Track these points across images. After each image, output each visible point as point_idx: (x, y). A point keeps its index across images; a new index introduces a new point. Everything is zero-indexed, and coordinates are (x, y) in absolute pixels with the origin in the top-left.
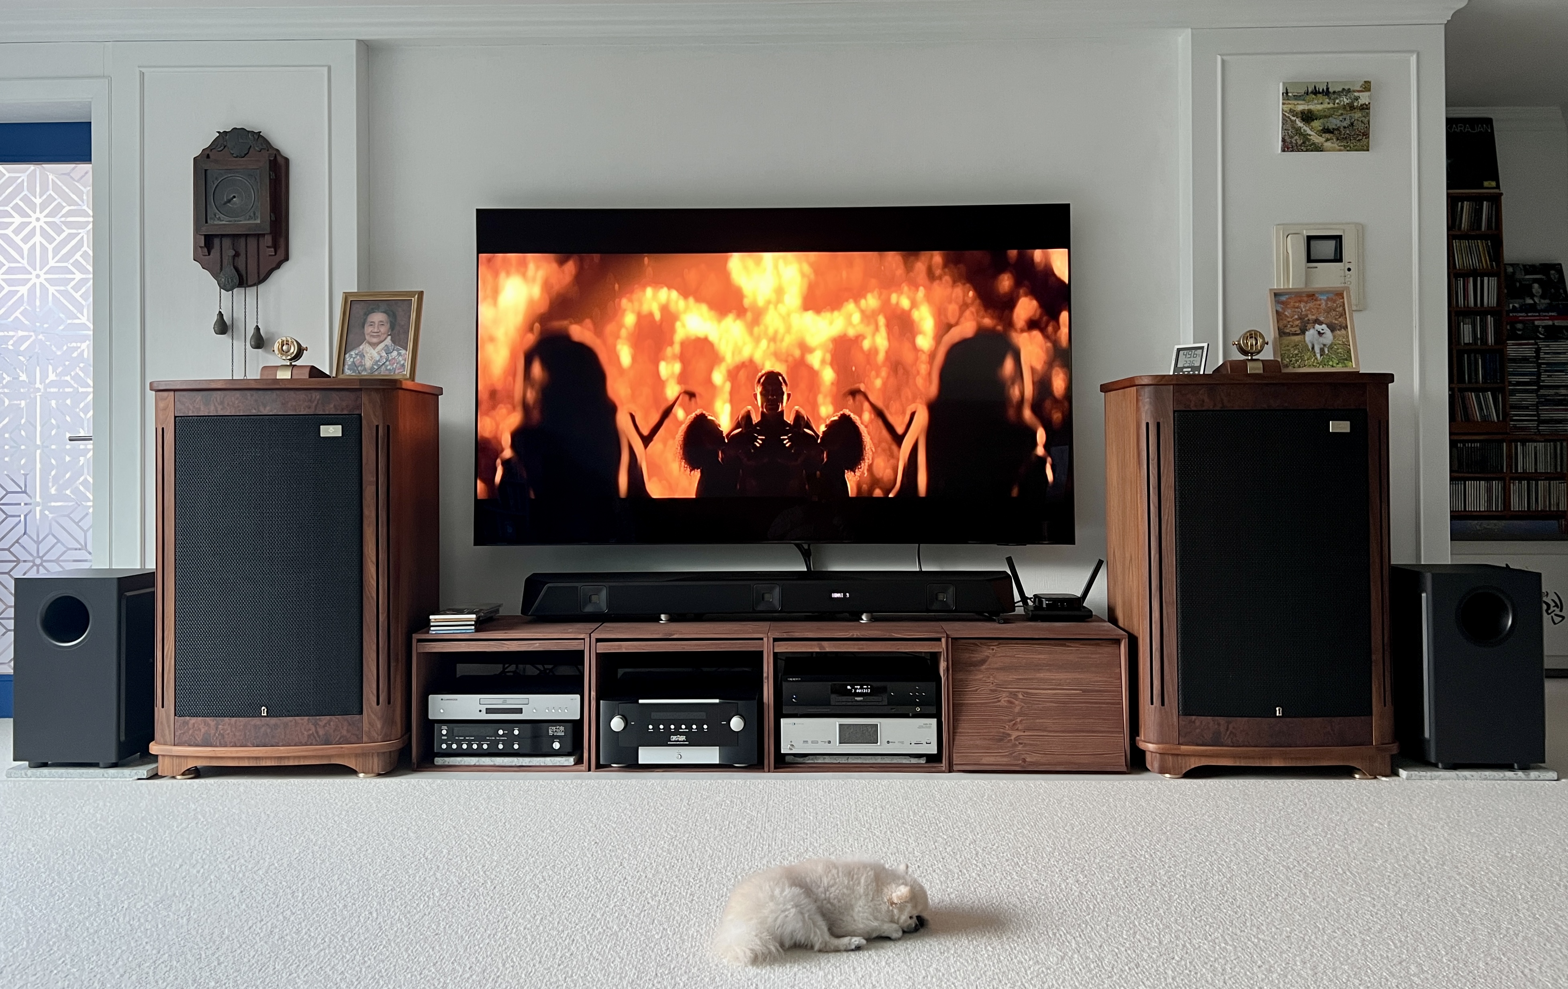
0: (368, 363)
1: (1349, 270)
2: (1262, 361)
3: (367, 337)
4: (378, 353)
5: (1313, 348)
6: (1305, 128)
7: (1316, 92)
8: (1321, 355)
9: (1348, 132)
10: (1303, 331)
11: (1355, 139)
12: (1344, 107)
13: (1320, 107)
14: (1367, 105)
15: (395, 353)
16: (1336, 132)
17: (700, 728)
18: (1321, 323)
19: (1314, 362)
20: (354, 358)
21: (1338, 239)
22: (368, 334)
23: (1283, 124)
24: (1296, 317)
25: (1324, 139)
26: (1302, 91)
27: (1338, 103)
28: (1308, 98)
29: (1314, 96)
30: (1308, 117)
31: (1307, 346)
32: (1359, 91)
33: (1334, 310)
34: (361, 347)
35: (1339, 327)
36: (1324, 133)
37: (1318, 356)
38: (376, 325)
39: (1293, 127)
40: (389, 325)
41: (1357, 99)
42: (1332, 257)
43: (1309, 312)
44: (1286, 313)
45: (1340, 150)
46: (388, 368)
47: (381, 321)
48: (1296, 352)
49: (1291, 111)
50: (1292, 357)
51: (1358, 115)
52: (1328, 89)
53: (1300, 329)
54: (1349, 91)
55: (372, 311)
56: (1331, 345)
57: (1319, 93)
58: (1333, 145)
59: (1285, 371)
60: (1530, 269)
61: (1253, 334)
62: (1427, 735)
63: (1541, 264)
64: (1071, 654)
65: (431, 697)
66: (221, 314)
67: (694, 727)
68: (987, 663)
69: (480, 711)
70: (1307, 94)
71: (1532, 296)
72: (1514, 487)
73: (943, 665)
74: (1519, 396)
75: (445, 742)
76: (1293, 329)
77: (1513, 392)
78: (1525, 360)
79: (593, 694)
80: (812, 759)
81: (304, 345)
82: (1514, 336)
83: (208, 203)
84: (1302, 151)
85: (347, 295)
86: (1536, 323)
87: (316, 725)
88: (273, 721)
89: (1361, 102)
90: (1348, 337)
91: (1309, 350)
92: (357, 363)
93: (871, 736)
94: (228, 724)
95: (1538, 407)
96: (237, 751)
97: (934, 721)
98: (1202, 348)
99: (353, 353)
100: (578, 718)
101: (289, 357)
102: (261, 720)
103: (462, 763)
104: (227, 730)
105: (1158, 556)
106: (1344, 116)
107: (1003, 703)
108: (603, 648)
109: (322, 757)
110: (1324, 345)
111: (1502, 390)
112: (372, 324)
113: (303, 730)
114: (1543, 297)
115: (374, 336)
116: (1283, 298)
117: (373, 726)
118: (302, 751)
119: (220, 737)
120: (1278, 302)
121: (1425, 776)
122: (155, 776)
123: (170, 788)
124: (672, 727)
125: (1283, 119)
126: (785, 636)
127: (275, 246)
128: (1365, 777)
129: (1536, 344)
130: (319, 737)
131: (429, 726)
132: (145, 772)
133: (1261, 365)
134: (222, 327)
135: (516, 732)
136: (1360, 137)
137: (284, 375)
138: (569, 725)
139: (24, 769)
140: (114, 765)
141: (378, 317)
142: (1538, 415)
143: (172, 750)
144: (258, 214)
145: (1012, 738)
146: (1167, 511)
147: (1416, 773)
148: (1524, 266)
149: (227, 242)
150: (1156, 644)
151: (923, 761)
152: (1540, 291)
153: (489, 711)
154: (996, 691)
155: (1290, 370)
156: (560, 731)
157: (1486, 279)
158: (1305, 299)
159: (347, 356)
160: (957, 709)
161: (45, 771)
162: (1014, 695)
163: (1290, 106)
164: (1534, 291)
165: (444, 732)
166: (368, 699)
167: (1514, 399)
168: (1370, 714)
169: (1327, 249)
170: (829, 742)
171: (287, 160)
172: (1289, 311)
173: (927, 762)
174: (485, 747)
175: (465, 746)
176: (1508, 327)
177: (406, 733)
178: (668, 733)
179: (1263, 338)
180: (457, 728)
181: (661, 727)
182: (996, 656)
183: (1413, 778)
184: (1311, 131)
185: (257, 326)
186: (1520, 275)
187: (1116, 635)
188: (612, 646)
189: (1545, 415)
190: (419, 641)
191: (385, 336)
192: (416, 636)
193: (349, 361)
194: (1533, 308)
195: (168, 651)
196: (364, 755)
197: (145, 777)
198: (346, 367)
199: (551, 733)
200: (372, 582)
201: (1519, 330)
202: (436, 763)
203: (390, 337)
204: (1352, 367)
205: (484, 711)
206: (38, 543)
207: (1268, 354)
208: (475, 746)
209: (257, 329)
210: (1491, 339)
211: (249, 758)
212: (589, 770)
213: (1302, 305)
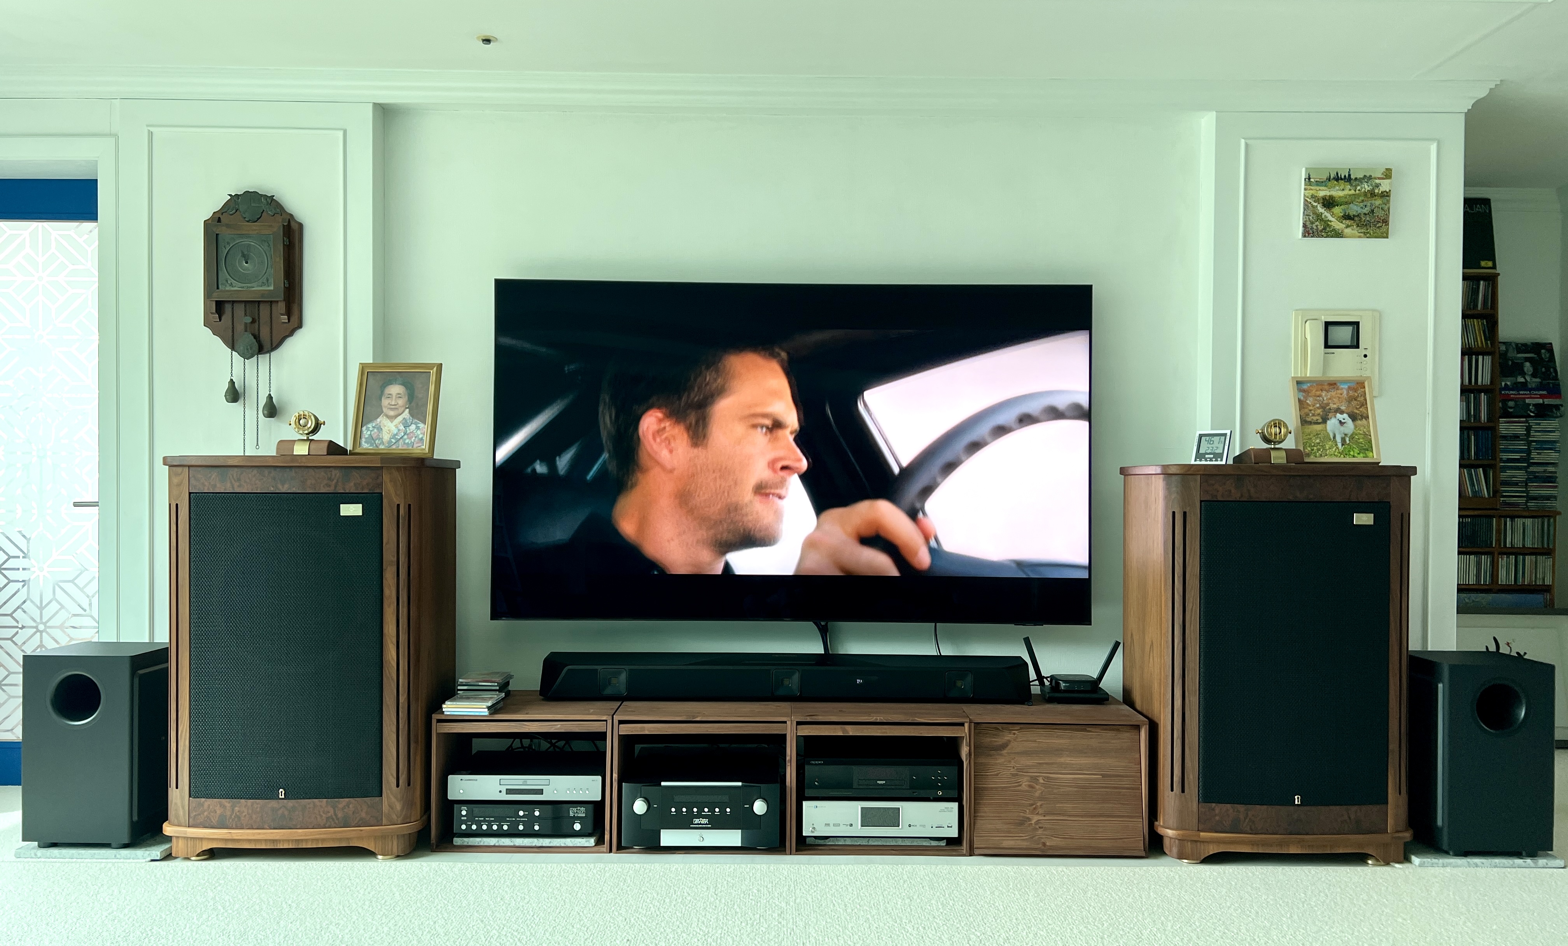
0: (386, 437)
1: (1365, 356)
2: (1285, 450)
3: (385, 410)
4: (396, 426)
5: (1334, 437)
6: (1326, 213)
7: (1338, 179)
8: (1342, 445)
9: (1368, 219)
10: (1325, 420)
11: (1375, 226)
12: (1365, 194)
13: (1341, 194)
14: (1387, 193)
15: (413, 427)
16: (1356, 219)
17: (723, 811)
18: (1342, 413)
19: (1335, 451)
20: (371, 431)
21: (1356, 325)
22: (385, 407)
23: (1305, 210)
24: (1318, 405)
25: (1344, 226)
26: (1325, 177)
27: (1359, 190)
28: (1329, 184)
29: (1336, 182)
30: (1329, 203)
31: (1328, 434)
32: (1379, 178)
33: (1356, 400)
34: (378, 420)
35: (1360, 417)
36: (1345, 219)
37: (1340, 445)
38: (394, 398)
39: (1315, 213)
40: (407, 397)
41: (1377, 186)
42: (1349, 344)
43: (1330, 401)
44: (1308, 401)
45: (1360, 237)
46: (407, 441)
47: (399, 394)
48: (1318, 441)
49: (1313, 197)
50: (1314, 446)
51: (1378, 202)
52: (1349, 175)
53: (1322, 418)
54: (1370, 178)
55: (390, 383)
56: (1352, 435)
57: (1341, 179)
58: (1353, 232)
59: (1307, 460)
60: (1522, 347)
61: (1278, 424)
62: (1440, 822)
63: (1532, 343)
64: (1092, 739)
65: (450, 777)
66: (232, 382)
67: (717, 810)
68: (1008, 747)
69: (500, 792)
70: (1329, 181)
71: (1523, 374)
72: (1503, 561)
73: (964, 751)
74: (1509, 473)
75: (465, 822)
76: (1315, 418)
77: (1504, 469)
78: (1516, 437)
79: (615, 776)
80: (833, 841)
81: (321, 420)
82: (1506, 415)
83: (219, 268)
84: (1323, 236)
85: (363, 367)
86: (1527, 401)
87: (334, 807)
88: (290, 803)
89: (1382, 189)
90: (1369, 427)
91: (1331, 440)
92: (374, 437)
93: (893, 819)
94: (244, 806)
95: (1526, 485)
96: (254, 834)
97: (955, 805)
98: (1225, 435)
99: (370, 426)
100: (599, 799)
101: (306, 432)
102: (278, 803)
103: (482, 844)
104: (243, 812)
105: (1181, 644)
106: (1365, 203)
107: (1024, 786)
108: (626, 730)
109: (340, 840)
110: (1346, 435)
111: (1492, 466)
112: (390, 396)
113: (322, 813)
114: (1534, 375)
115: (392, 409)
116: (1305, 387)
117: (392, 809)
118: (321, 834)
119: (236, 819)
120: (1300, 390)
121: (1437, 864)
122: (168, 856)
123: (185, 872)
124: (695, 810)
125: (1305, 205)
126: (809, 719)
127: (289, 313)
128: (1379, 863)
129: (1526, 422)
130: (338, 819)
131: (449, 807)
132: (159, 854)
133: (1284, 454)
134: (234, 395)
135: (537, 813)
136: (1380, 224)
137: (301, 450)
138: (591, 806)
139: (34, 848)
140: (126, 846)
141: (395, 389)
142: (1527, 492)
143: (186, 831)
144: (271, 280)
145: (1033, 822)
146: (1191, 600)
147: (1429, 860)
148: (1517, 344)
149: (240, 310)
150: (1177, 731)
151: (943, 843)
152: (1531, 369)
153: (509, 792)
154: (1017, 775)
155: (1312, 459)
156: (581, 812)
157: (1480, 358)
158: (1326, 387)
159: (364, 428)
160: (978, 793)
161: (55, 851)
162: (1035, 779)
163: (1311, 192)
164: (1525, 369)
165: (464, 813)
166: (388, 782)
167: (1504, 476)
168: (1386, 802)
169: (1343, 335)
170: (851, 825)
171: (301, 226)
172: (1311, 399)
173: (947, 844)
174: (505, 827)
175: (485, 827)
176: (1500, 405)
177: (425, 814)
178: (691, 816)
179: (1287, 428)
180: (476, 809)
181: (684, 810)
182: (1018, 740)
183: (1426, 865)
184: (1332, 217)
185: (270, 395)
186: (1512, 354)
187: (1136, 721)
188: (633, 728)
189: (1534, 492)
190: (439, 721)
191: (403, 409)
192: (435, 717)
193: (366, 433)
194: (1524, 386)
195: (182, 731)
196: (384, 837)
197: (158, 858)
198: (363, 440)
199: (571, 814)
200: (392, 662)
201: (1511, 408)
202: (455, 843)
203: (408, 410)
204: (1373, 457)
205: (504, 792)
206: (41, 608)
207: (1289, 443)
208: (495, 827)
209: (270, 397)
210: (1483, 416)
211: (266, 840)
212: (611, 851)
213: (1324, 394)
